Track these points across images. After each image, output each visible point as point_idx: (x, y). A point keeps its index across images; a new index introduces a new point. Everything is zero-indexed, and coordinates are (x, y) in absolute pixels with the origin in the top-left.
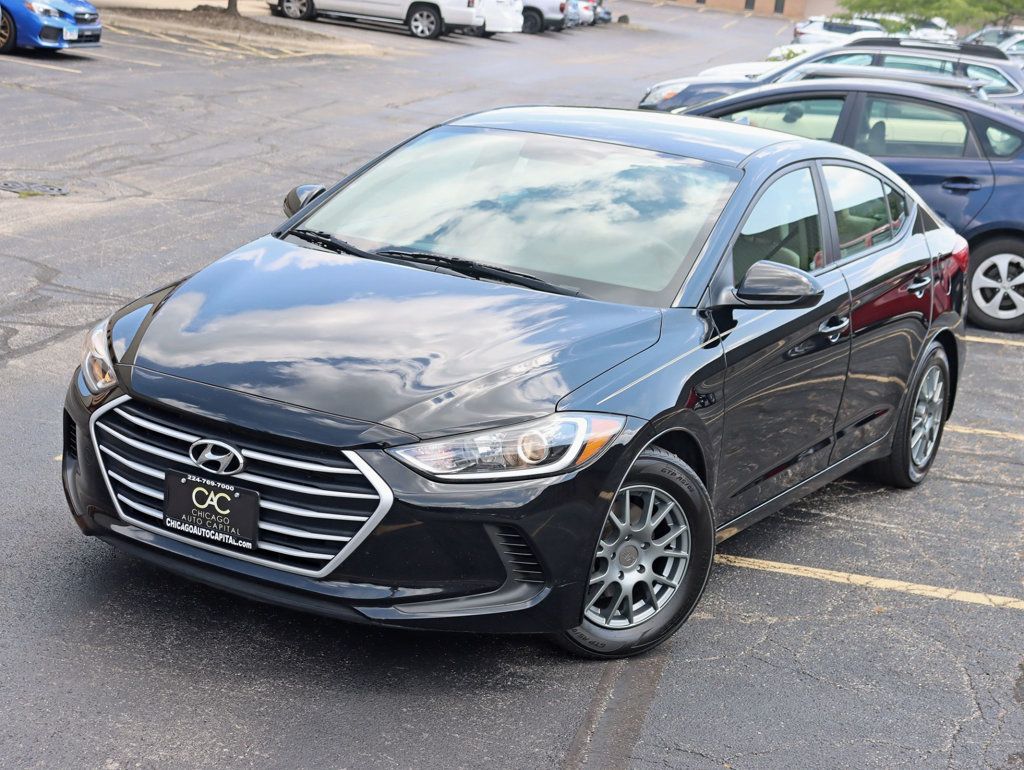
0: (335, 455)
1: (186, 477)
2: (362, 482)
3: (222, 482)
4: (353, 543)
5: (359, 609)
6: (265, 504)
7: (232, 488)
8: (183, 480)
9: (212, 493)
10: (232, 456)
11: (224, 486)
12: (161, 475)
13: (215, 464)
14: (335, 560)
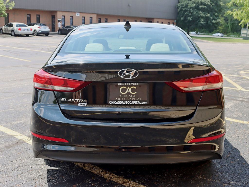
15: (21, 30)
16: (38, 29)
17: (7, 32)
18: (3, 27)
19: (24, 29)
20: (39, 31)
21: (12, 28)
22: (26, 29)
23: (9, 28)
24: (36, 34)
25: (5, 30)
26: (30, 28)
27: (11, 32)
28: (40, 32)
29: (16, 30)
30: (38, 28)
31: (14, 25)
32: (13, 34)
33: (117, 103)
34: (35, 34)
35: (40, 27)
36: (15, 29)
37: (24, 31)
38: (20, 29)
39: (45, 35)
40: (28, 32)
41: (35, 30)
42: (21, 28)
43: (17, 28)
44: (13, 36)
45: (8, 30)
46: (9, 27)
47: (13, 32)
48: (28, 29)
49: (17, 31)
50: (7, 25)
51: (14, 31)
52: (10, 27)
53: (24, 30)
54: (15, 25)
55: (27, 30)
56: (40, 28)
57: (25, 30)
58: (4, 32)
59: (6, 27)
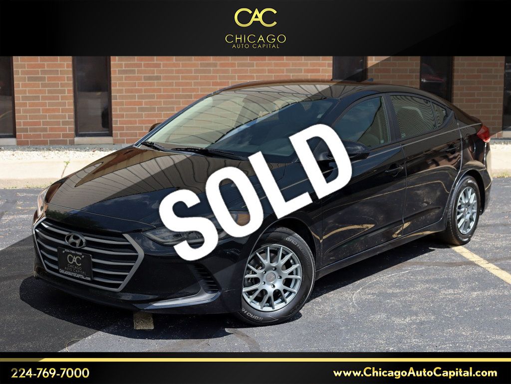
0: (120, 236)
1: (64, 250)
2: (131, 248)
3: (78, 251)
4: (129, 275)
5: (135, 305)
6: (94, 260)
7: (81, 254)
8: (64, 252)
9: (74, 257)
10: (80, 240)
11: (78, 253)
12: (56, 250)
13: (74, 244)
14: (124, 284)
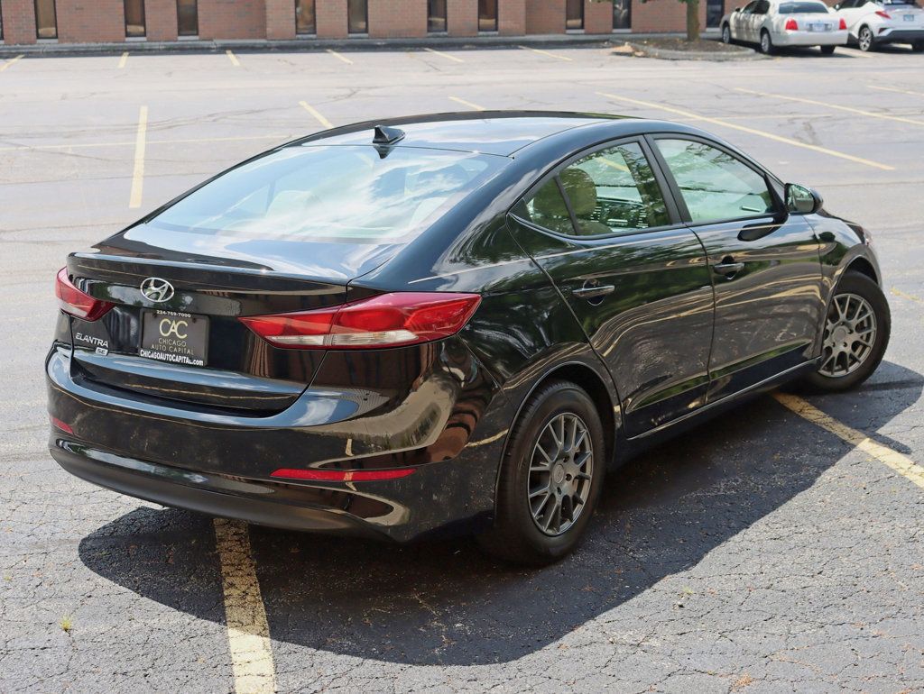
15: (799, 26)
16: (875, 23)
17: (745, 38)
18: (734, 14)
19: (811, 25)
20: (882, 30)
21: (763, 17)
22: (818, 25)
23: (751, 19)
24: (868, 45)
25: (738, 28)
26: (839, 20)
27: (756, 38)
28: (885, 34)
29: (777, 26)
30: (878, 16)
31: (774, 5)
32: (765, 46)
33: (152, 356)
34: (862, 44)
35: (888, 13)
36: (772, 23)
37: (811, 33)
38: (792, 26)
39: (909, 47)
40: (825, 34)
41: (864, 26)
42: (797, 18)
43: (783, 20)
44: (764, 53)
45: (748, 28)
46: (753, 15)
47: (765, 37)
48: (826, 25)
49: (778, 32)
50: (746, 9)
51: (770, 32)
52: (757, 15)
53: (811, 28)
54: (777, 8)
55: (823, 28)
56: (887, 16)
57: (816, 28)
58: (734, 35)
59: (743, 14)
